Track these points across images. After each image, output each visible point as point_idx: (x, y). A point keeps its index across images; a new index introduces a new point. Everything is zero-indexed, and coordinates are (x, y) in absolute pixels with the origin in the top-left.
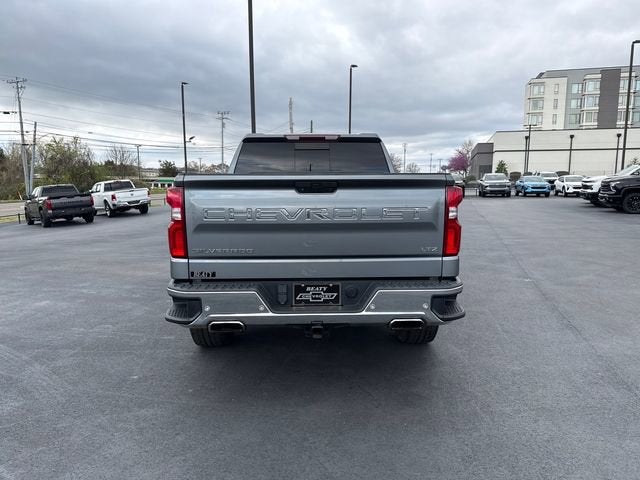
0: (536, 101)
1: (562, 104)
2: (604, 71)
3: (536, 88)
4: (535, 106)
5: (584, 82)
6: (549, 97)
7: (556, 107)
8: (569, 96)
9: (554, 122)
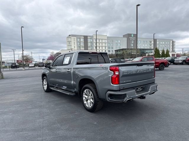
0: (70, 42)
1: (76, 43)
2: (84, 36)
3: (69, 39)
4: (70, 43)
5: (80, 39)
6: (73, 41)
7: (74, 44)
8: (77, 42)
9: (75, 48)
